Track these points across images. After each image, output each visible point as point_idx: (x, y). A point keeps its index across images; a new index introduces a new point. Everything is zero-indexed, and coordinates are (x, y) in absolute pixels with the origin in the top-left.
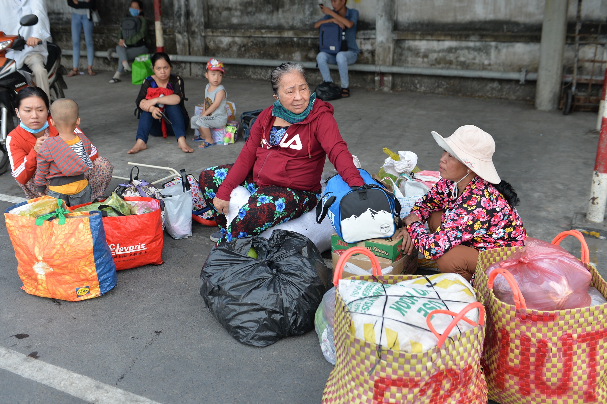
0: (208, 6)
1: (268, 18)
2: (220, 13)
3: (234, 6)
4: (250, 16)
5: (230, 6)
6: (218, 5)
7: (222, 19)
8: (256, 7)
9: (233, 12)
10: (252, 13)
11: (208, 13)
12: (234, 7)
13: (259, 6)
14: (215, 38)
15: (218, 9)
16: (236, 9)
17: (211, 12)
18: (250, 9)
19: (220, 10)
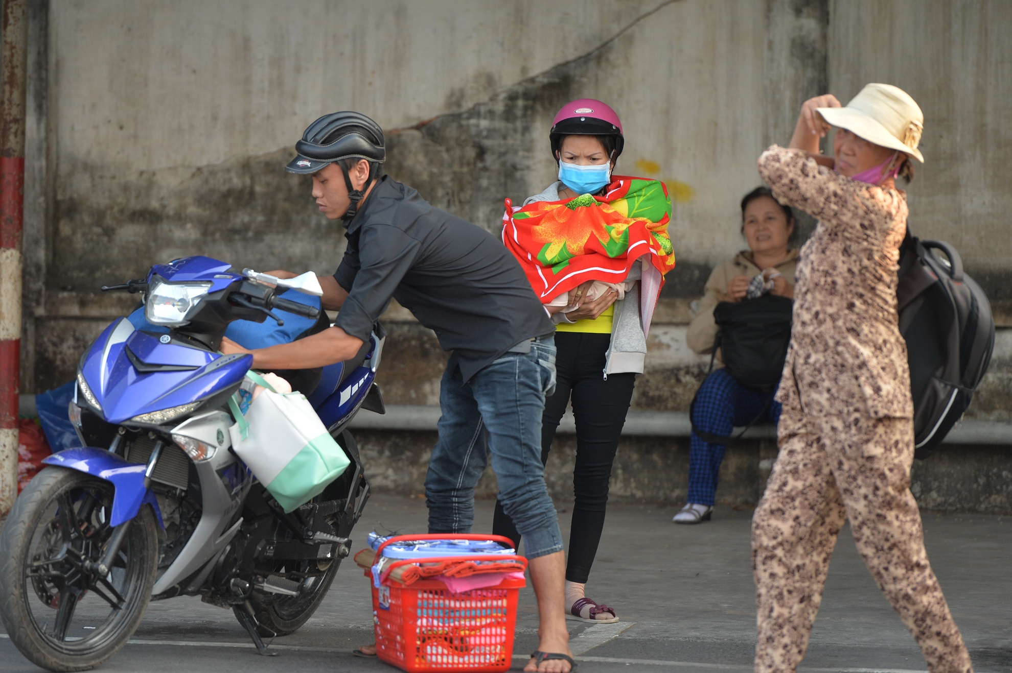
0: (57, 203)
1: (318, 253)
2: (109, 232)
3: (172, 206)
4: (239, 245)
5: (155, 204)
6: (100, 200)
7: (115, 252)
8: (270, 212)
9: (165, 226)
10: (250, 234)
11: (56, 232)
12: (170, 211)
13: (283, 205)
14: (84, 325)
15: (99, 216)
16: (180, 218)
17: (65, 228)
18: (241, 218)
19: (108, 221)
